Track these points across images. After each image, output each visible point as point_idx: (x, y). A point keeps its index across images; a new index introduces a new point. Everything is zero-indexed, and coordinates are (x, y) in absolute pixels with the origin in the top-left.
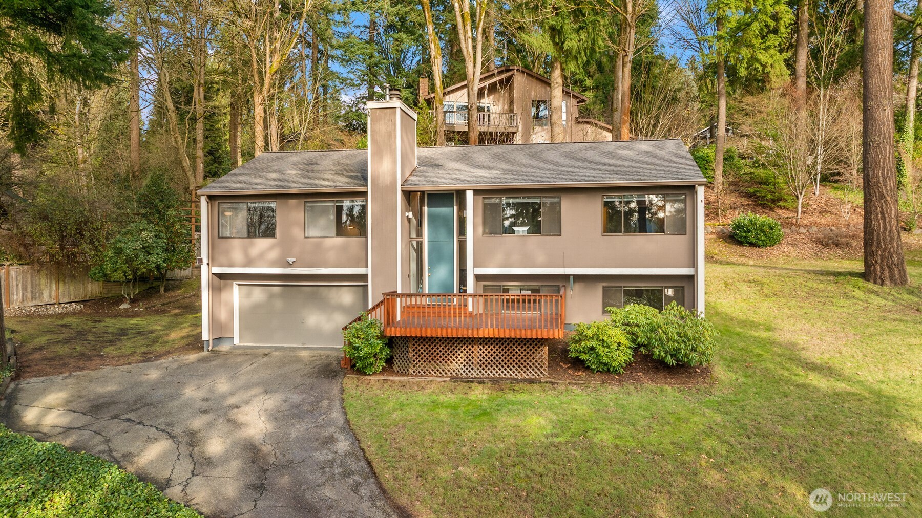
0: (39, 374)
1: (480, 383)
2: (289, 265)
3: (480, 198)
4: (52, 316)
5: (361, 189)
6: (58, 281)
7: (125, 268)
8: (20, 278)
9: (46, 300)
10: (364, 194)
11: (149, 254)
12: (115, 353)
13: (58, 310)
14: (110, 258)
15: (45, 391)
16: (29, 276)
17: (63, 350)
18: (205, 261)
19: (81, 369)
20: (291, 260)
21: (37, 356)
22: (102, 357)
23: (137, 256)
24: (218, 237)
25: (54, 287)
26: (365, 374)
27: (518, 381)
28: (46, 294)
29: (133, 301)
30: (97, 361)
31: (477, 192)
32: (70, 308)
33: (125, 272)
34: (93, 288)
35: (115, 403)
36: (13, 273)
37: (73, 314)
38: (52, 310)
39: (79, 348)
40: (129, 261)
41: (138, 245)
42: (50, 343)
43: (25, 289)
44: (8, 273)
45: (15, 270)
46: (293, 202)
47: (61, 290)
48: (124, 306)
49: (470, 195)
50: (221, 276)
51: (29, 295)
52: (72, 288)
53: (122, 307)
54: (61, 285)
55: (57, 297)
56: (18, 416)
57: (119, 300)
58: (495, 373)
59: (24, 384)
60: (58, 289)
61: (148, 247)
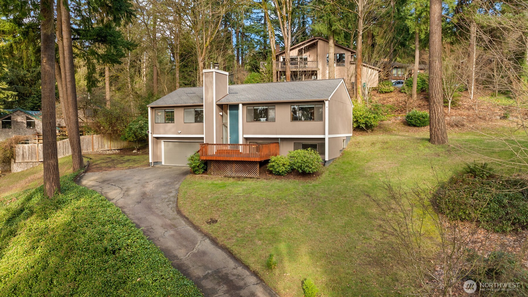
0: (93, 172)
1: (233, 178)
2: (179, 134)
3: (245, 107)
4: (108, 155)
5: (201, 104)
6: (111, 141)
7: (133, 135)
8: (97, 139)
9: (106, 148)
10: (202, 106)
11: (143, 130)
12: (120, 166)
13: (110, 152)
14: (127, 132)
15: (92, 176)
16: (100, 139)
17: (103, 165)
18: (150, 132)
19: (106, 170)
20: (179, 132)
21: (94, 167)
22: (115, 167)
23: (137, 131)
24: (155, 122)
25: (109, 143)
26: (195, 174)
27: (246, 177)
28: (106, 146)
29: (138, 150)
30: (113, 168)
31: (244, 104)
32: (115, 152)
33: (133, 137)
34: (124, 144)
35: (110, 180)
36: (94, 138)
37: (115, 154)
38: (108, 152)
39: (109, 164)
40: (134, 133)
41: (137, 126)
42: (101, 163)
43: (99, 144)
44: (93, 137)
45: (95, 136)
46: (180, 109)
47: (112, 145)
48: (134, 151)
49: (241, 106)
50: (157, 138)
51: (100, 146)
52: (116, 144)
53: (134, 152)
54: (112, 142)
55: (110, 147)
56: (81, 182)
57: (134, 149)
58: (239, 175)
59: (86, 174)
60: (110, 144)
61: (142, 127)
